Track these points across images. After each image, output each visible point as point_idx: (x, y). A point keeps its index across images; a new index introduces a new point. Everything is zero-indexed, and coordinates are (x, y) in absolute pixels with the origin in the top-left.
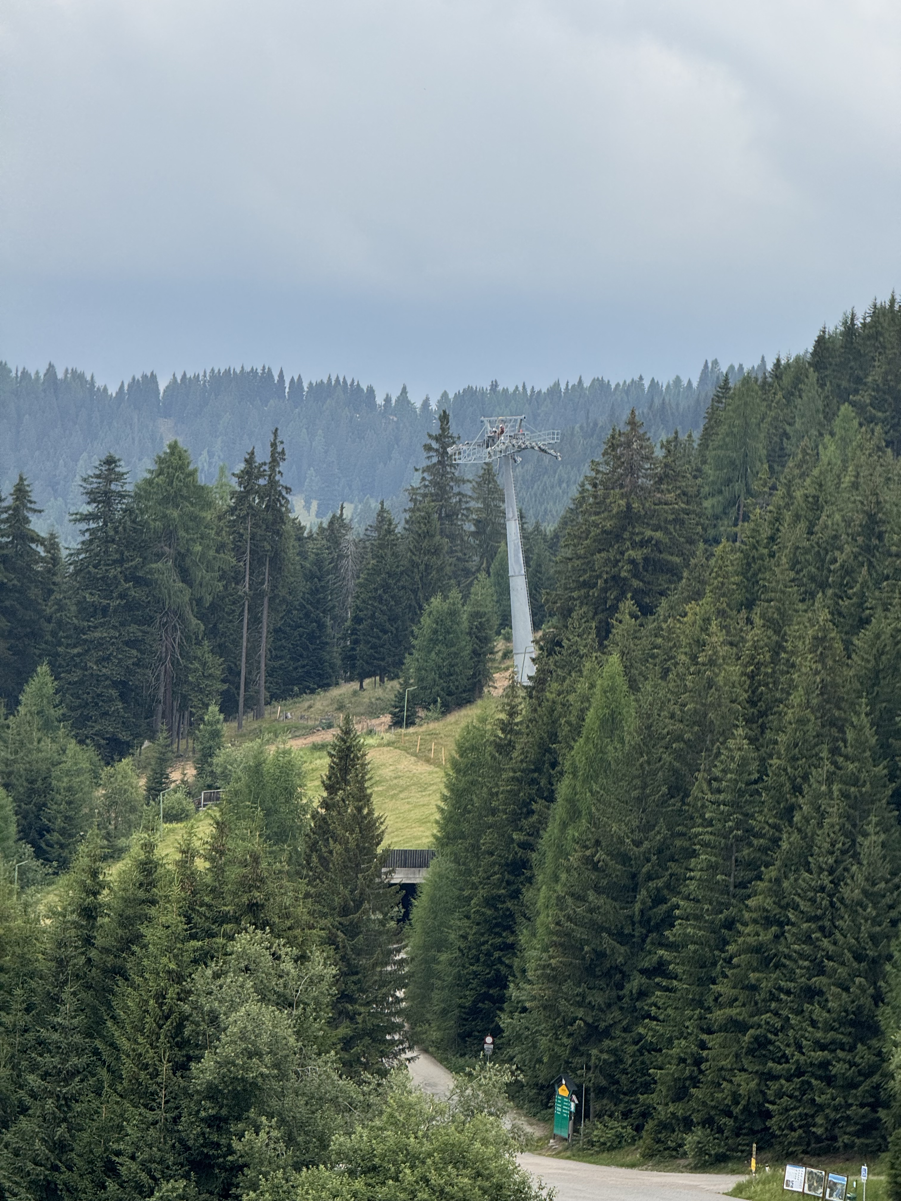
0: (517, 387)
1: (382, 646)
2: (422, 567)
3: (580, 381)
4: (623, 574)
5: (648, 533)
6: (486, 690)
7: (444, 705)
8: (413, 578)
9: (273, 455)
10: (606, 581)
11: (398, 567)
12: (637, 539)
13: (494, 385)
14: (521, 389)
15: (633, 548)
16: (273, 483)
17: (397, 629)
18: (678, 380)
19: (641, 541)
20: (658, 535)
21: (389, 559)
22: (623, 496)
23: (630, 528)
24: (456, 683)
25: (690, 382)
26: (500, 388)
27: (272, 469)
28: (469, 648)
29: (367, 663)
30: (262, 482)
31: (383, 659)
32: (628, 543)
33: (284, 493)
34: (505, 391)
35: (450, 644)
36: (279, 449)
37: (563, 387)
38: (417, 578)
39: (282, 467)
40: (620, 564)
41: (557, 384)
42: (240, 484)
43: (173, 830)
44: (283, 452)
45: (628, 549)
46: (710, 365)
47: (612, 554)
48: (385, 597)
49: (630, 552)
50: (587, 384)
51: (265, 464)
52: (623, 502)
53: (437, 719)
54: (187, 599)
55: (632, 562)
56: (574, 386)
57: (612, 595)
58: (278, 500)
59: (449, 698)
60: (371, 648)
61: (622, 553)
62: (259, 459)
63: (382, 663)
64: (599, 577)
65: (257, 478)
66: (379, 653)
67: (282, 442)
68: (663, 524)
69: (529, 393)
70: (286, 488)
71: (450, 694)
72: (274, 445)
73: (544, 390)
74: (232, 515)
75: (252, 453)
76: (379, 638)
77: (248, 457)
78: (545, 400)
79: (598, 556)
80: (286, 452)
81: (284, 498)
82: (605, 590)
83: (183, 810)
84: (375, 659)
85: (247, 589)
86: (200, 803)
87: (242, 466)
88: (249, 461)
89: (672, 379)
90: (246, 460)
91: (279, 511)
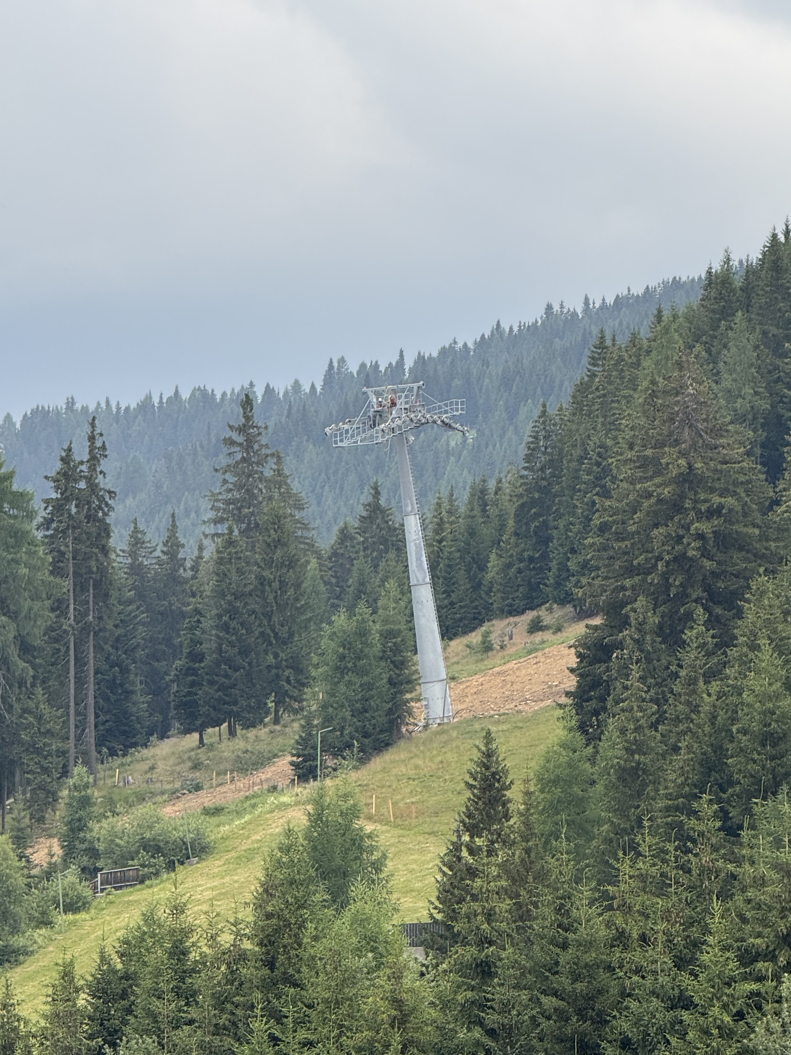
0: (99, 404)
1: (233, 686)
2: (276, 585)
3: (177, 392)
4: (691, 553)
5: (716, 500)
6: (404, 730)
7: (361, 750)
8: (265, 599)
9: (91, 452)
10: (668, 563)
11: (245, 585)
12: (703, 508)
13: (71, 403)
14: (103, 405)
15: (699, 520)
16: (93, 487)
17: (250, 664)
18: (297, 385)
19: (708, 511)
20: (730, 501)
21: (234, 577)
22: (682, 454)
23: (691, 495)
24: (373, 722)
25: (313, 387)
26: (78, 406)
27: (92, 468)
28: (385, 676)
29: (214, 709)
30: (82, 485)
31: (235, 703)
32: (692, 513)
33: (107, 499)
34: (85, 409)
35: (362, 672)
36: (99, 444)
37: (156, 400)
38: (271, 597)
39: (104, 465)
40: (685, 541)
41: (149, 398)
42: (57, 488)
43: (73, 923)
44: (104, 448)
45: (692, 523)
46: (335, 364)
47: (672, 529)
48: (233, 624)
49: (697, 524)
50: (185, 395)
51: (82, 463)
52: (682, 462)
53: (355, 768)
54: (11, 636)
55: (701, 536)
56: (169, 399)
57: (677, 581)
58: (100, 508)
59: (366, 741)
60: (218, 690)
61: (687, 528)
62: (77, 457)
63: (235, 709)
64: (659, 558)
65: (76, 481)
66: (229, 695)
67: (101, 435)
68: (731, 487)
69: (114, 410)
70: (110, 492)
71: (366, 736)
72: (92, 438)
73: (133, 406)
74: (48, 529)
75: (70, 449)
76: (227, 676)
77: (64, 454)
78: (136, 417)
79: (655, 532)
80: (107, 444)
81: (107, 504)
82: (665, 577)
83: (79, 897)
84: (225, 703)
85: (72, 621)
86: (96, 888)
87: (59, 465)
88: (65, 460)
89: (289, 385)
90: (62, 459)
91: (102, 521)
